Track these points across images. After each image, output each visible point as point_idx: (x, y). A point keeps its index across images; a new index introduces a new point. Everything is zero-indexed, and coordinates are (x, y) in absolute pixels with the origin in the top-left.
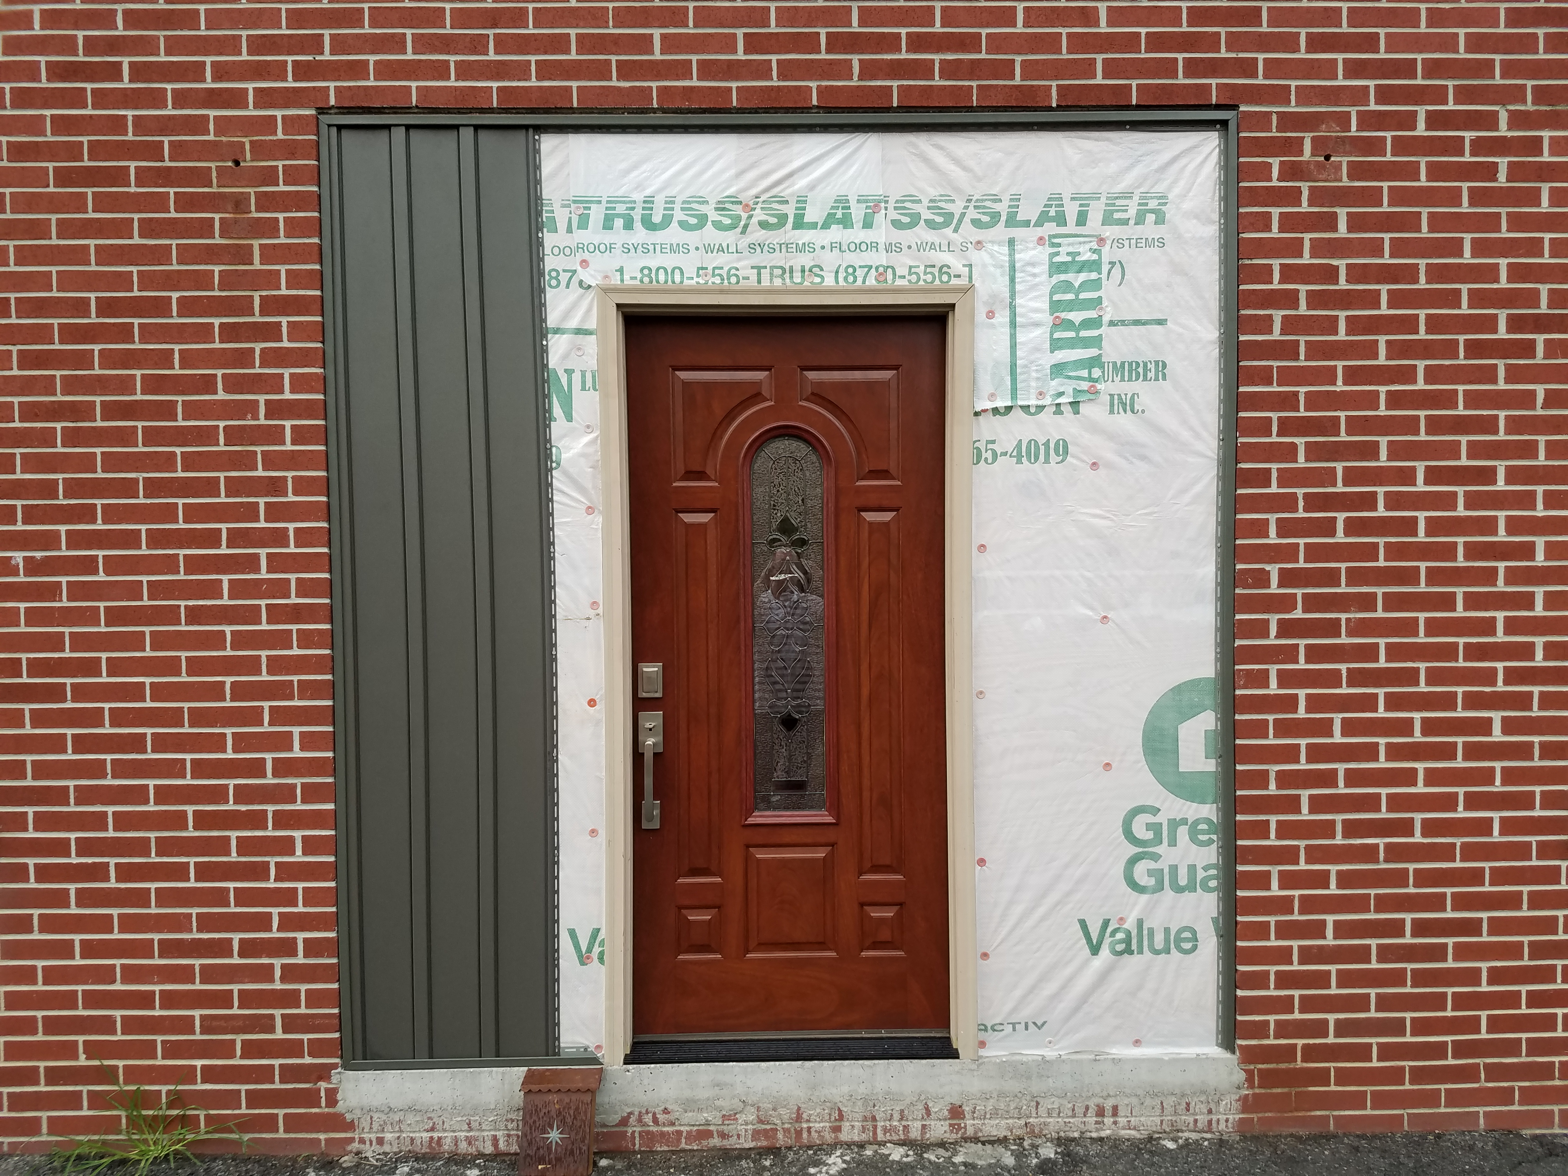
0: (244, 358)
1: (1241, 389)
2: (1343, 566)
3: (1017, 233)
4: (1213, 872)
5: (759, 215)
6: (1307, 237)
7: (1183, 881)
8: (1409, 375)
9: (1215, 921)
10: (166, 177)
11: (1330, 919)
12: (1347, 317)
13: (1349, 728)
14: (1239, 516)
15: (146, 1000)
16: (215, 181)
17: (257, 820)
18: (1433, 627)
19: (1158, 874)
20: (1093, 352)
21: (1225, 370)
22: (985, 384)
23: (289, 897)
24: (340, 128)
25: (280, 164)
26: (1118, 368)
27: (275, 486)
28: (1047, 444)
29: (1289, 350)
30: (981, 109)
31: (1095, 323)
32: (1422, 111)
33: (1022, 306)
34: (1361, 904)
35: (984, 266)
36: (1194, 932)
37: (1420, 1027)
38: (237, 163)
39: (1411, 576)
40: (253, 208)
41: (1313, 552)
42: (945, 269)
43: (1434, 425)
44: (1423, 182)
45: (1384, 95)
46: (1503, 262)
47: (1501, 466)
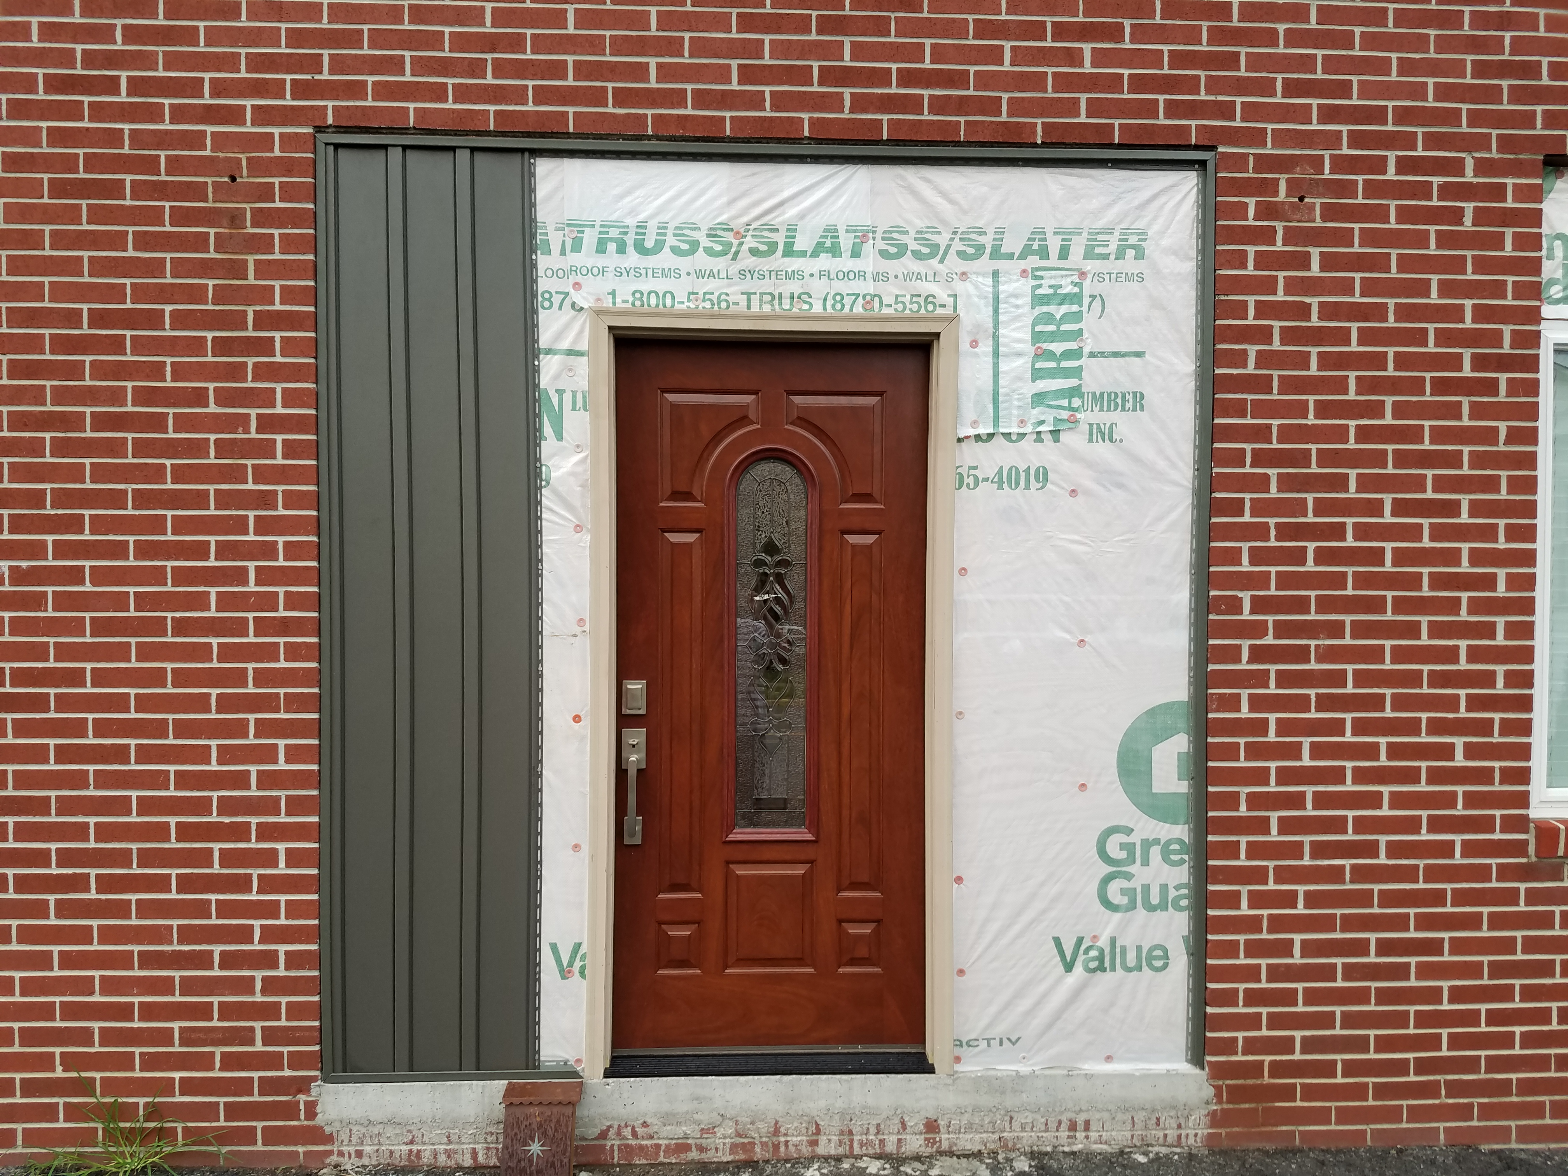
0: (235, 373)
1: (1216, 421)
2: (1313, 594)
3: (1002, 265)
4: (1185, 891)
5: (750, 242)
6: (1281, 275)
7: (1155, 900)
8: (1377, 410)
9: (1186, 939)
10: (161, 190)
11: (1297, 938)
12: (1319, 353)
13: (1317, 751)
14: (1213, 544)
15: (125, 1012)
16: (210, 195)
17: (240, 832)
18: (1399, 654)
19: (1130, 893)
20: (1072, 382)
21: (1200, 403)
22: (969, 411)
23: (271, 910)
24: (337, 146)
25: (276, 181)
26: (1098, 398)
27: (265, 500)
28: (1027, 471)
29: (1264, 384)
30: (968, 144)
31: (1075, 354)
32: (1392, 156)
33: (1005, 336)
34: (1327, 923)
35: (969, 296)
36: (1165, 951)
37: (1384, 1044)
38: (233, 179)
39: (1377, 605)
40: (248, 223)
41: (1284, 581)
42: (931, 299)
43: (1402, 459)
44: (1393, 224)
45: (1356, 140)
46: (1468, 303)
47: (1465, 499)
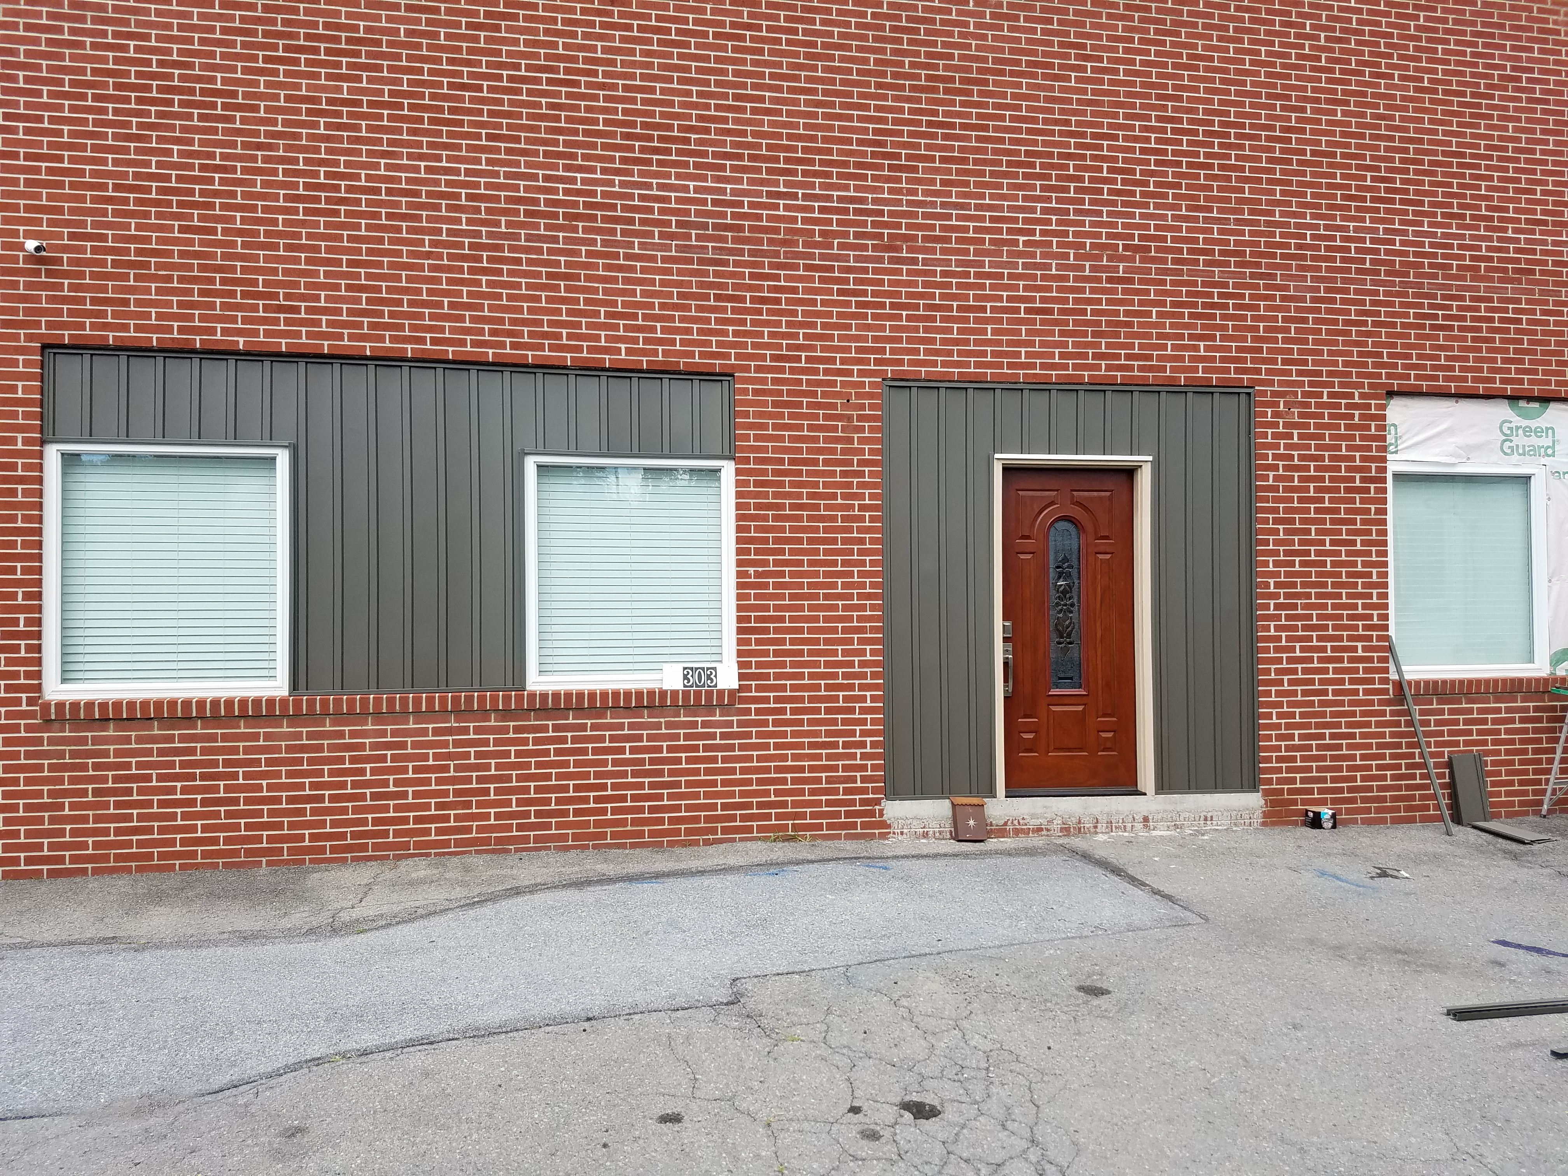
0: (850, 485)
2: (1299, 580)
6: (1282, 442)
8: (1322, 500)
10: (819, 405)
11: (1297, 732)
12: (1298, 476)
13: (1302, 649)
15: (801, 769)
16: (839, 408)
17: (851, 687)
18: (1334, 607)
23: (864, 722)
24: (892, 387)
25: (867, 402)
27: (862, 541)
29: (1276, 489)
32: (1325, 391)
34: (1308, 726)
37: (1333, 780)
38: (849, 401)
39: (1325, 585)
40: (855, 421)
41: (1288, 574)
43: (1333, 521)
44: (1326, 420)
45: (1311, 384)
46: (1358, 454)
47: (1359, 539)
